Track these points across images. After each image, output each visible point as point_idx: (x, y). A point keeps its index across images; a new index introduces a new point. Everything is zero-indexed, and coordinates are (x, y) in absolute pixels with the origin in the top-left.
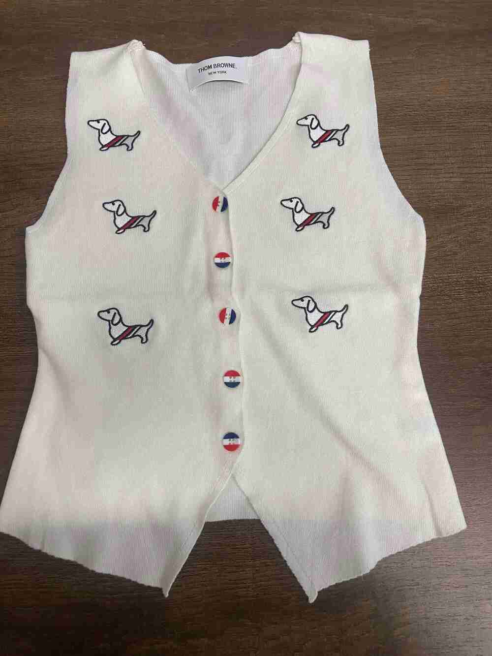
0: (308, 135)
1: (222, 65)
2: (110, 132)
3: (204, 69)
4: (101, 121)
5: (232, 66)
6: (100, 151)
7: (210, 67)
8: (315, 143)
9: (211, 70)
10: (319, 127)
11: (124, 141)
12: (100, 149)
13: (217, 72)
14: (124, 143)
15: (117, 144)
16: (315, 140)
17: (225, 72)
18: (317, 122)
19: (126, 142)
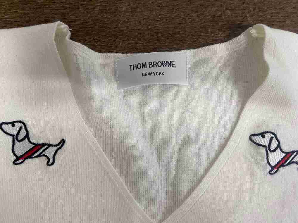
0: (266, 160)
1: (160, 64)
2: (27, 139)
3: (137, 67)
4: (16, 124)
5: (171, 64)
6: (15, 166)
7: (144, 65)
8: (273, 168)
9: (144, 70)
10: (278, 150)
11: (44, 150)
12: (14, 163)
13: (153, 74)
14: (44, 153)
15: (36, 155)
16: (273, 165)
17: (163, 74)
18: (277, 143)
19: (45, 153)
